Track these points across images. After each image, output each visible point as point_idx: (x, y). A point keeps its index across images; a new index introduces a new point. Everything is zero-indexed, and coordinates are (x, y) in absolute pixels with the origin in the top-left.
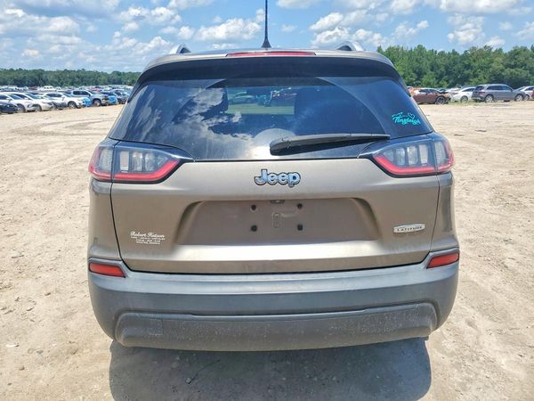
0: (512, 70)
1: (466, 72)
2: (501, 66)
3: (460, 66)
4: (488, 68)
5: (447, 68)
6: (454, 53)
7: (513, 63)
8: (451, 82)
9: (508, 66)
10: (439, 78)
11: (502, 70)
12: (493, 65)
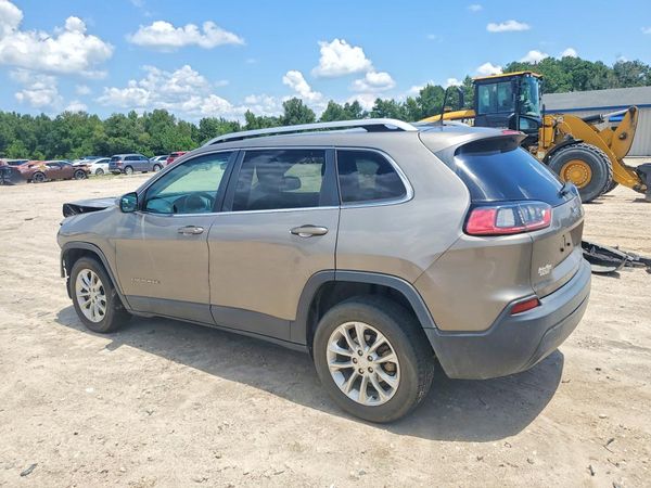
0: (116, 139)
1: (65, 141)
2: (104, 135)
3: (55, 133)
4: (90, 136)
5: (38, 136)
6: (45, 118)
7: (115, 131)
8: (47, 152)
9: (110, 135)
10: (31, 148)
11: (106, 139)
12: (95, 133)
